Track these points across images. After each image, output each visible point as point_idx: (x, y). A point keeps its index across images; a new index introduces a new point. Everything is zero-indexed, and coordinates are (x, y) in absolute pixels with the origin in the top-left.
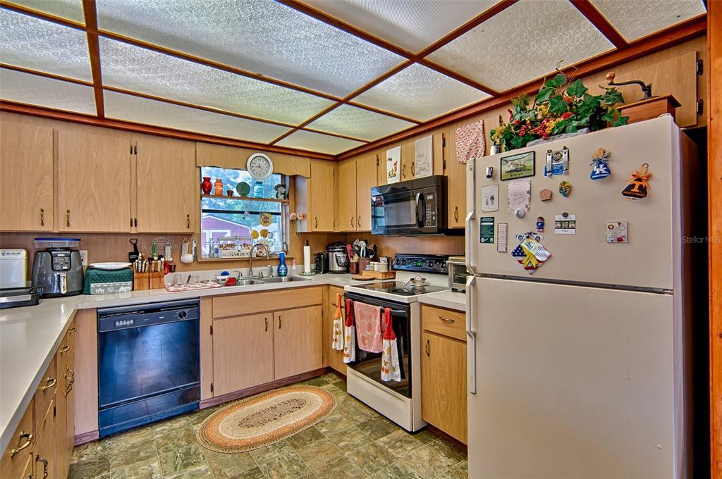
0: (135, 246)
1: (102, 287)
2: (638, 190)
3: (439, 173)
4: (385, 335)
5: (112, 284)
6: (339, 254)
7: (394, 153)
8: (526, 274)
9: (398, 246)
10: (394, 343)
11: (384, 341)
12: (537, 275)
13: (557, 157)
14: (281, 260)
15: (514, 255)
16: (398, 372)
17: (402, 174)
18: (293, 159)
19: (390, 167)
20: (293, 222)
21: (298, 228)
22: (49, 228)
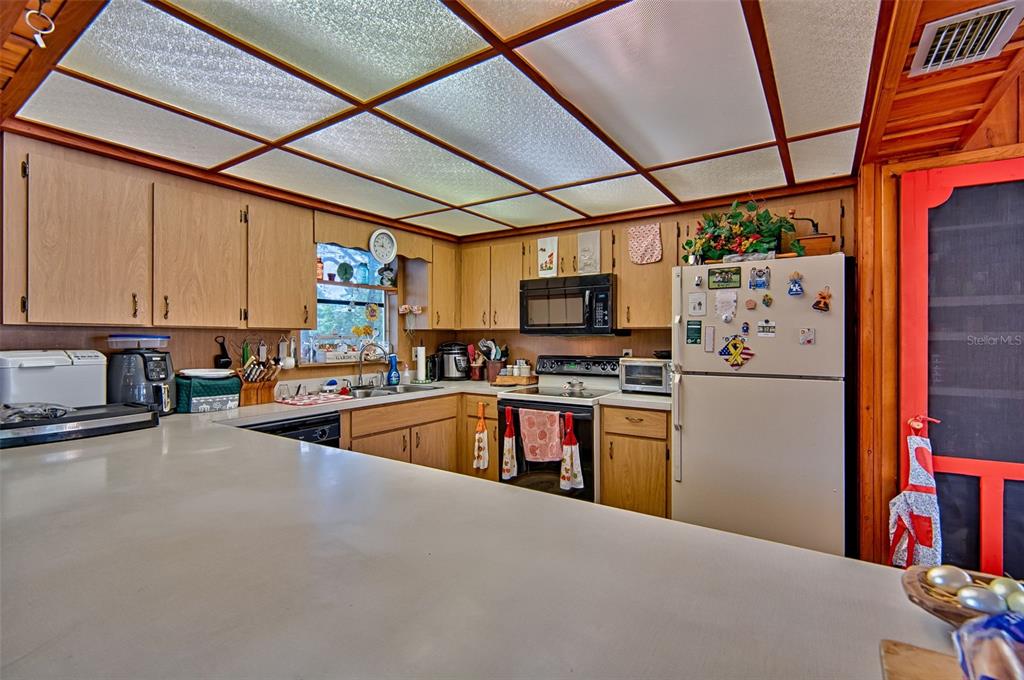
0: (222, 345)
1: (207, 403)
2: (822, 305)
3: (607, 270)
4: (566, 440)
5: (218, 398)
6: (458, 357)
7: (549, 244)
8: (733, 370)
10: (576, 448)
11: (564, 447)
12: (742, 370)
13: (760, 274)
14: (391, 365)
15: (721, 354)
16: (580, 478)
17: (561, 268)
18: (416, 238)
19: (543, 258)
20: (403, 316)
21: (412, 324)
22: (143, 320)
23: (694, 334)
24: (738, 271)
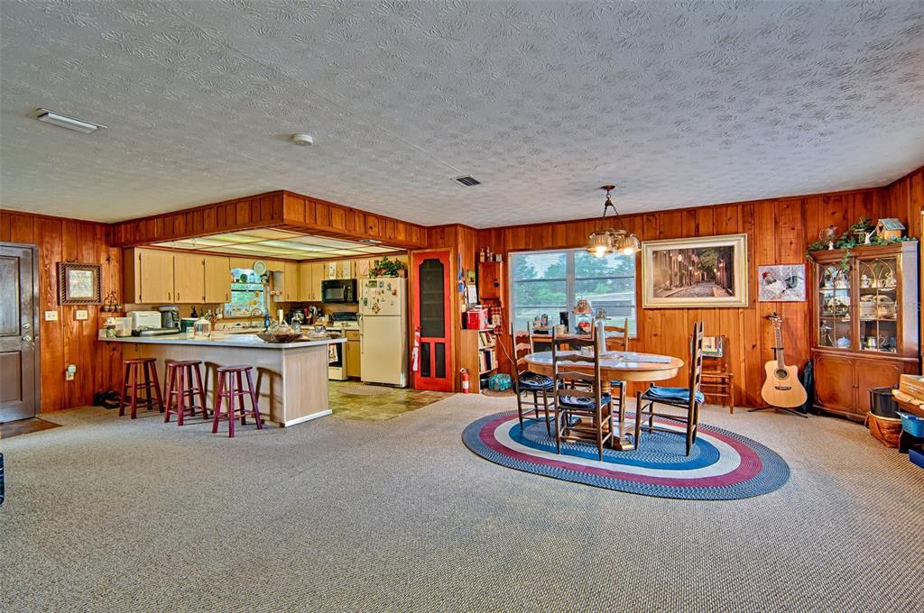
0: (194, 309)
2: (395, 293)
3: (353, 277)
6: (300, 314)
7: (333, 265)
8: (375, 315)
9: (334, 309)
12: (377, 315)
13: (381, 282)
14: (266, 318)
15: (372, 309)
17: (337, 276)
18: (275, 262)
19: (331, 271)
20: (272, 296)
21: (276, 300)
22: (172, 301)
23: (366, 303)
24: (376, 282)
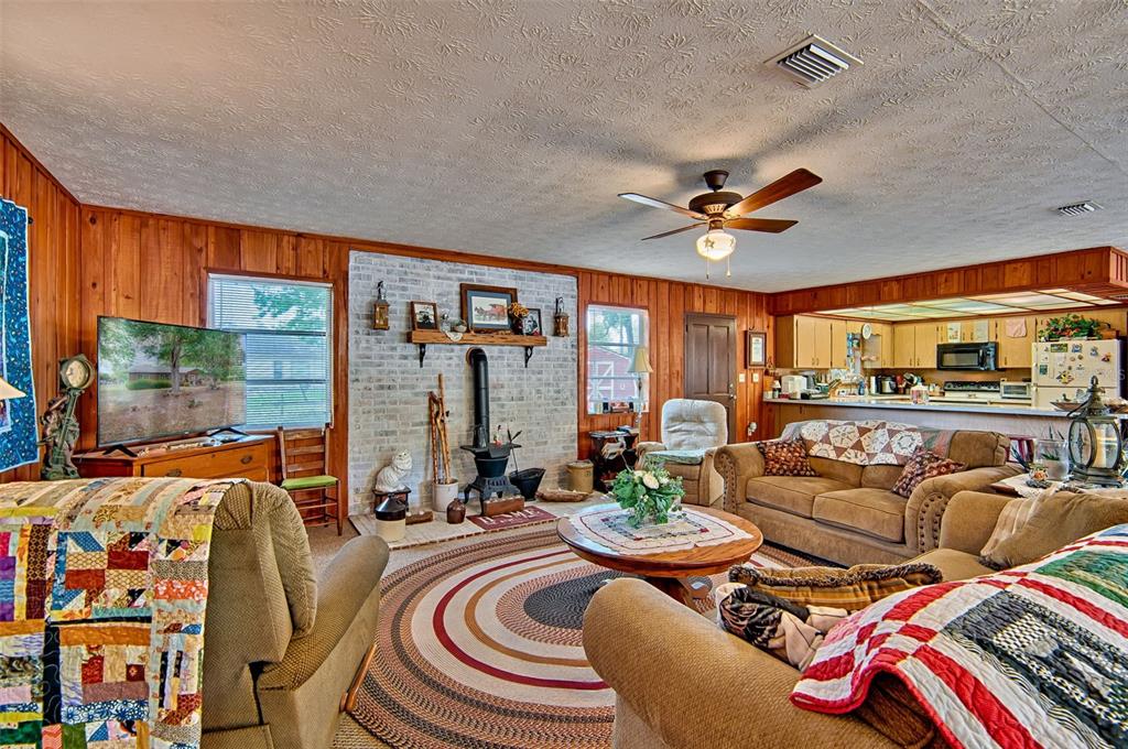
2: (1107, 359)
3: (993, 340)
6: (891, 383)
7: (956, 325)
8: (1063, 385)
12: (1068, 385)
13: (1077, 346)
15: (1057, 379)
17: (962, 339)
18: (877, 325)
19: (950, 333)
20: (862, 362)
21: (868, 366)
22: (814, 366)
23: (1043, 371)
24: (1066, 345)
